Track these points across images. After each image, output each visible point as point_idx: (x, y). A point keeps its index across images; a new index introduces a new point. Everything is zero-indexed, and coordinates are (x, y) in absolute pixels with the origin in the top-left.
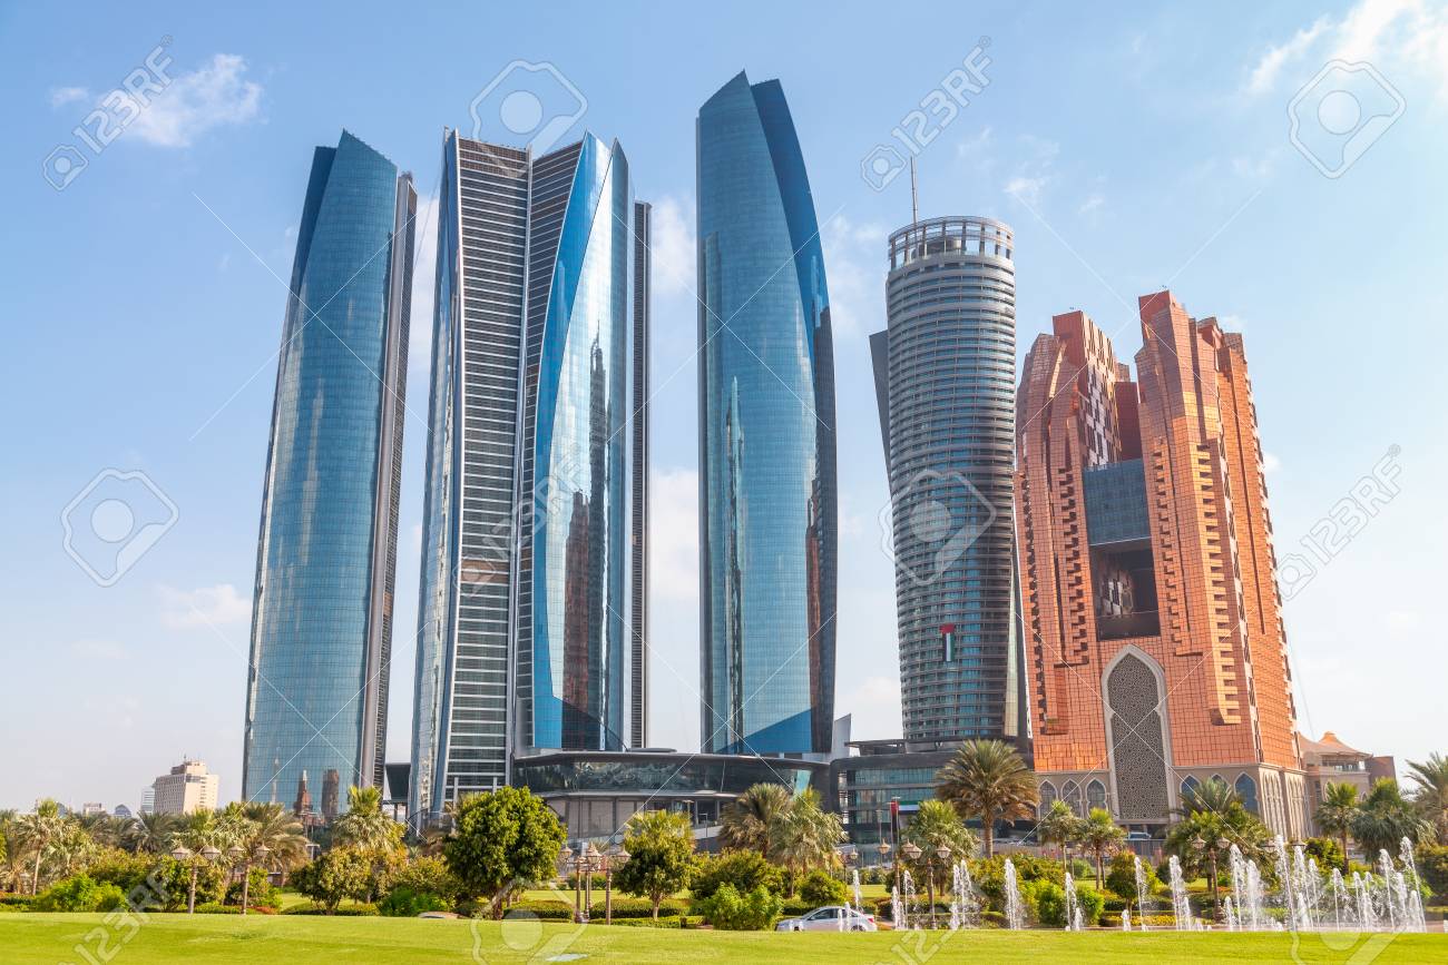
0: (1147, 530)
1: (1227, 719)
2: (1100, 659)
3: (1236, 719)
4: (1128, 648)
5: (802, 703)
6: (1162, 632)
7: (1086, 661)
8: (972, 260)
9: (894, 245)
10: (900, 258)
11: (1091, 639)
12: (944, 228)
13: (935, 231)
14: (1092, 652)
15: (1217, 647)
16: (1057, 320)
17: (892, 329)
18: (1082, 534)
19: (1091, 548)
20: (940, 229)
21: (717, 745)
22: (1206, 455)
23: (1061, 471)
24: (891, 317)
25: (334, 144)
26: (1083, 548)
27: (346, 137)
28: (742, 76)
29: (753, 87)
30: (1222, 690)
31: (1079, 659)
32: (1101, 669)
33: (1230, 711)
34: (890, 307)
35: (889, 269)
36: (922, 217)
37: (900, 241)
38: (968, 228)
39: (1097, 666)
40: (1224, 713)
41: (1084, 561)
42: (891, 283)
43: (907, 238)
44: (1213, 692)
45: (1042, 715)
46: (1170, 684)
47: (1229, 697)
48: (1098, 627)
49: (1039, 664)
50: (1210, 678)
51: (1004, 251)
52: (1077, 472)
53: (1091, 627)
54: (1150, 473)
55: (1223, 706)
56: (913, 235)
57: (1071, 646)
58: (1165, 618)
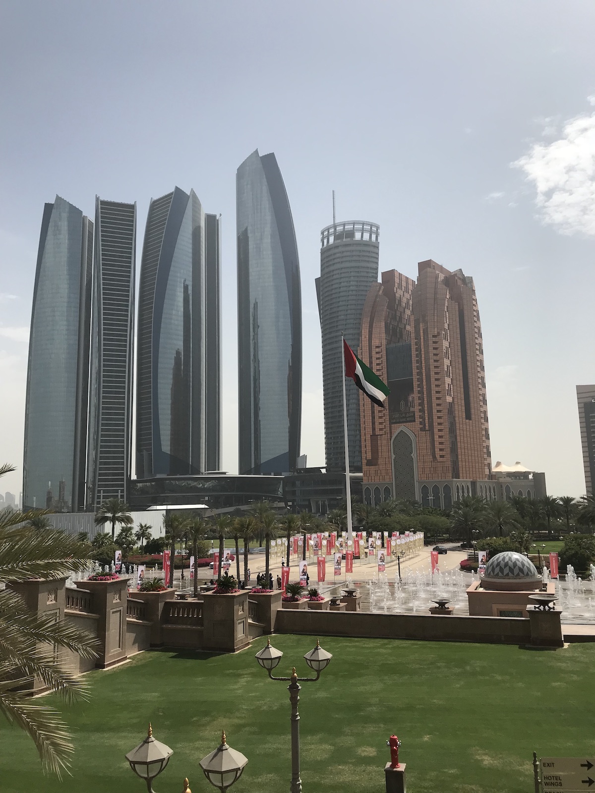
0: (412, 375)
2: (391, 432)
3: (444, 460)
4: (402, 427)
5: (284, 448)
6: (416, 420)
7: (384, 434)
8: (358, 242)
9: (323, 235)
11: (387, 424)
12: (344, 227)
14: (387, 430)
16: (385, 274)
17: (323, 276)
19: (388, 383)
21: (246, 469)
23: (377, 347)
24: (322, 271)
25: (53, 202)
26: (385, 382)
27: (58, 198)
28: (256, 152)
29: (261, 157)
30: (438, 446)
31: (381, 433)
32: (391, 437)
33: (442, 456)
34: (322, 266)
35: (321, 247)
36: (337, 222)
37: (326, 233)
38: (355, 226)
39: (389, 435)
40: (438, 457)
42: (322, 254)
43: (328, 232)
44: (434, 447)
45: (366, 457)
46: (418, 444)
47: (441, 450)
48: (391, 418)
49: (365, 435)
50: (433, 441)
51: (374, 236)
52: (384, 347)
53: (387, 418)
54: (414, 347)
55: (438, 454)
56: (331, 230)
57: (378, 427)
58: (417, 414)
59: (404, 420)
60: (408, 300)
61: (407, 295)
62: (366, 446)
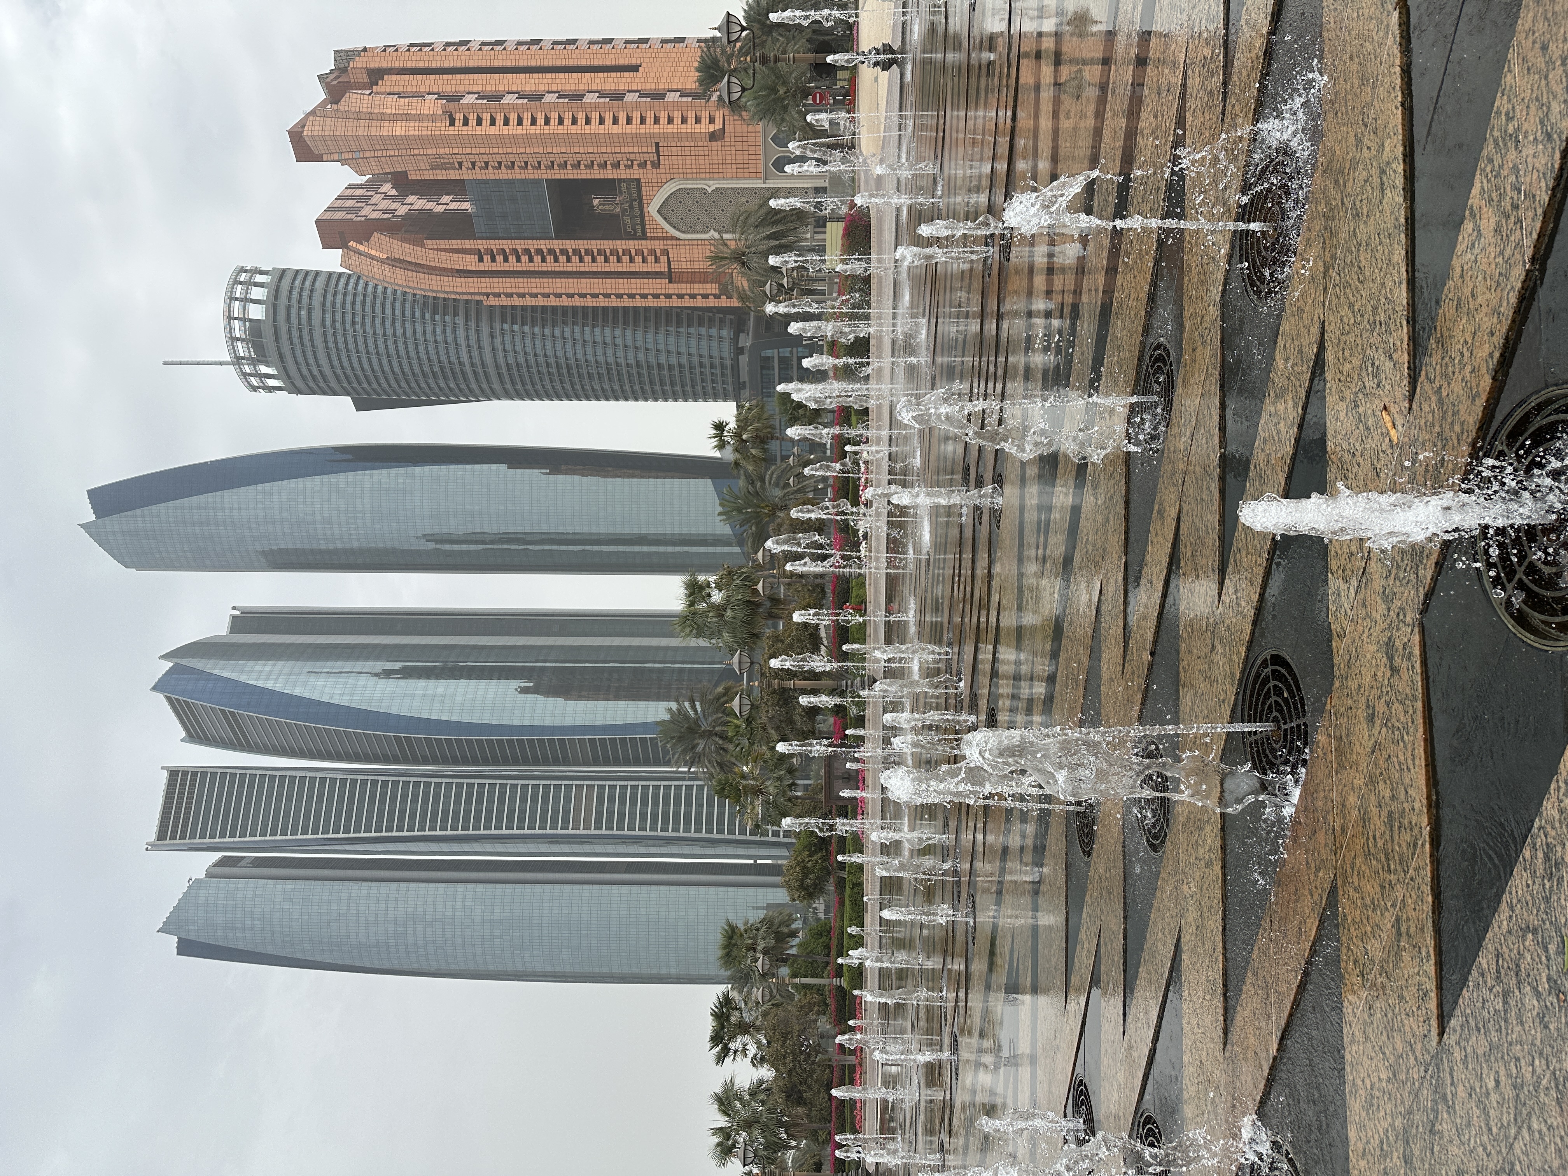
0: (537, 182)
1: (718, 125)
2: (663, 238)
3: (719, 116)
4: (652, 209)
5: (704, 487)
6: (637, 177)
7: (666, 252)
8: (271, 312)
9: (259, 387)
10: (271, 382)
11: (645, 245)
12: (238, 339)
13: (242, 349)
14: (658, 245)
15: (650, 127)
16: (327, 244)
17: (349, 393)
18: (543, 245)
19: (557, 238)
20: (239, 344)
22: (459, 118)
23: (481, 260)
24: (336, 393)
25: (173, 941)
26: (557, 245)
27: (165, 929)
28: (86, 527)
29: (97, 518)
30: (690, 127)
31: (663, 259)
32: (673, 238)
33: (712, 120)
34: (323, 393)
35: (285, 393)
36: (227, 358)
37: (254, 381)
38: (236, 315)
39: (669, 242)
40: (712, 128)
41: (570, 245)
42: (299, 392)
43: (250, 375)
44: (692, 136)
45: (717, 296)
46: (685, 176)
47: (698, 120)
48: (634, 237)
49: (668, 296)
50: (679, 136)
51: (259, 278)
52: (482, 245)
53: (632, 245)
54: (479, 175)
55: (705, 128)
56: (247, 369)
57: (651, 266)
58: (623, 174)
59: (636, 204)
60: (386, 197)
61: (376, 198)
62: (693, 296)
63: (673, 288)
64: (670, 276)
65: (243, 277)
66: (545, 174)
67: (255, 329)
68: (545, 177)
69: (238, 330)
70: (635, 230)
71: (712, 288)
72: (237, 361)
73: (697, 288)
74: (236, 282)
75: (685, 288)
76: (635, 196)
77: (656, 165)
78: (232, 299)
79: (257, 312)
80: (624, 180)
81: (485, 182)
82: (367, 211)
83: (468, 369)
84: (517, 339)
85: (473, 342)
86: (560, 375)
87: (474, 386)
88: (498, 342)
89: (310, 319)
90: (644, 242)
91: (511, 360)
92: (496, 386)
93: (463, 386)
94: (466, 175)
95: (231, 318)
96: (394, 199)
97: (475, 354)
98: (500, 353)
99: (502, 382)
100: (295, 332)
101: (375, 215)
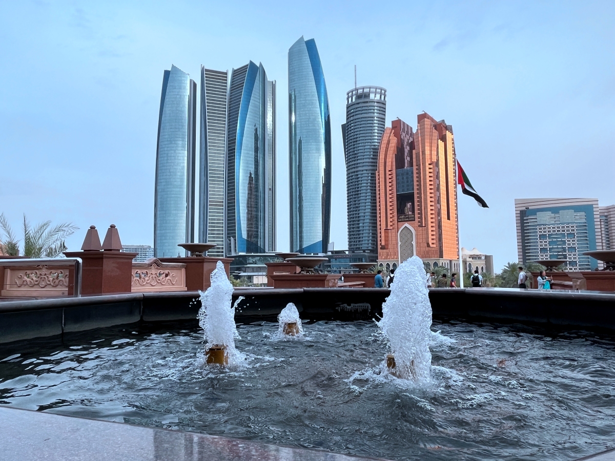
0: (413, 189)
1: (431, 245)
3: (434, 246)
4: (407, 225)
5: (319, 238)
6: (416, 220)
7: (394, 228)
9: (348, 95)
10: (350, 99)
13: (360, 91)
14: (395, 226)
15: (430, 225)
17: (347, 123)
18: (395, 190)
19: (397, 195)
20: (362, 91)
21: (294, 250)
22: (431, 166)
24: (347, 119)
25: (170, 69)
26: (395, 195)
28: (302, 38)
29: (305, 42)
30: (430, 237)
31: (391, 228)
33: (433, 244)
34: (347, 116)
36: (357, 87)
37: (350, 94)
38: (371, 90)
40: (430, 244)
41: (395, 198)
43: (352, 93)
44: (428, 238)
45: (381, 244)
46: (417, 235)
47: (433, 239)
48: (398, 218)
49: (380, 229)
50: (427, 234)
51: (383, 97)
52: (394, 171)
53: (396, 218)
54: (415, 171)
55: (430, 242)
56: (354, 92)
57: (389, 224)
58: (417, 216)
59: (408, 219)
60: (408, 140)
61: (408, 137)
62: (381, 237)
63: (383, 231)
64: (386, 229)
65: (383, 92)
66: (416, 191)
67: (367, 96)
68: (415, 191)
69: (366, 90)
70: (400, 219)
71: (383, 243)
72: (357, 90)
73: (383, 238)
74: (381, 90)
75: (383, 234)
76: (410, 219)
77: (420, 226)
78: (376, 89)
79: (372, 96)
80: (414, 216)
81: (412, 173)
82: (404, 134)
83: (356, 162)
84: (366, 178)
85: (364, 164)
86: (355, 191)
87: (351, 164)
88: (365, 172)
89: (370, 113)
90: (396, 222)
91: (359, 176)
92: (351, 171)
93: (351, 160)
94: (415, 167)
95: (370, 88)
96: (408, 142)
97: (361, 165)
98: (362, 173)
99: (352, 173)
100: (366, 108)
101: (402, 137)
